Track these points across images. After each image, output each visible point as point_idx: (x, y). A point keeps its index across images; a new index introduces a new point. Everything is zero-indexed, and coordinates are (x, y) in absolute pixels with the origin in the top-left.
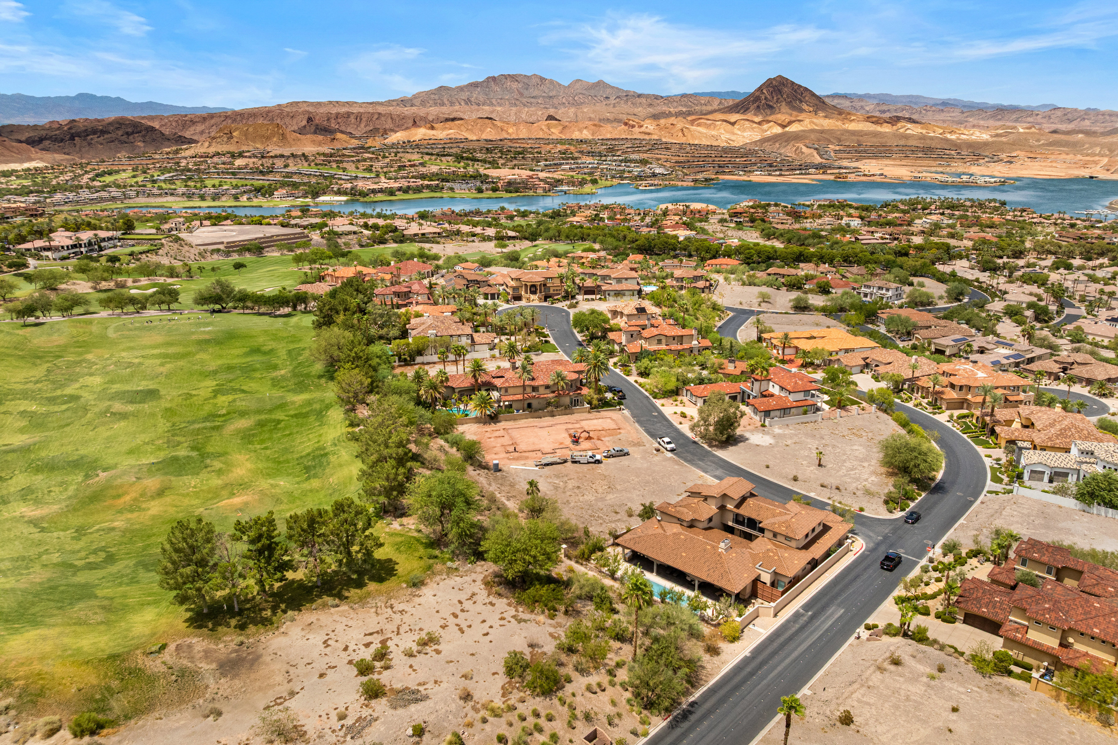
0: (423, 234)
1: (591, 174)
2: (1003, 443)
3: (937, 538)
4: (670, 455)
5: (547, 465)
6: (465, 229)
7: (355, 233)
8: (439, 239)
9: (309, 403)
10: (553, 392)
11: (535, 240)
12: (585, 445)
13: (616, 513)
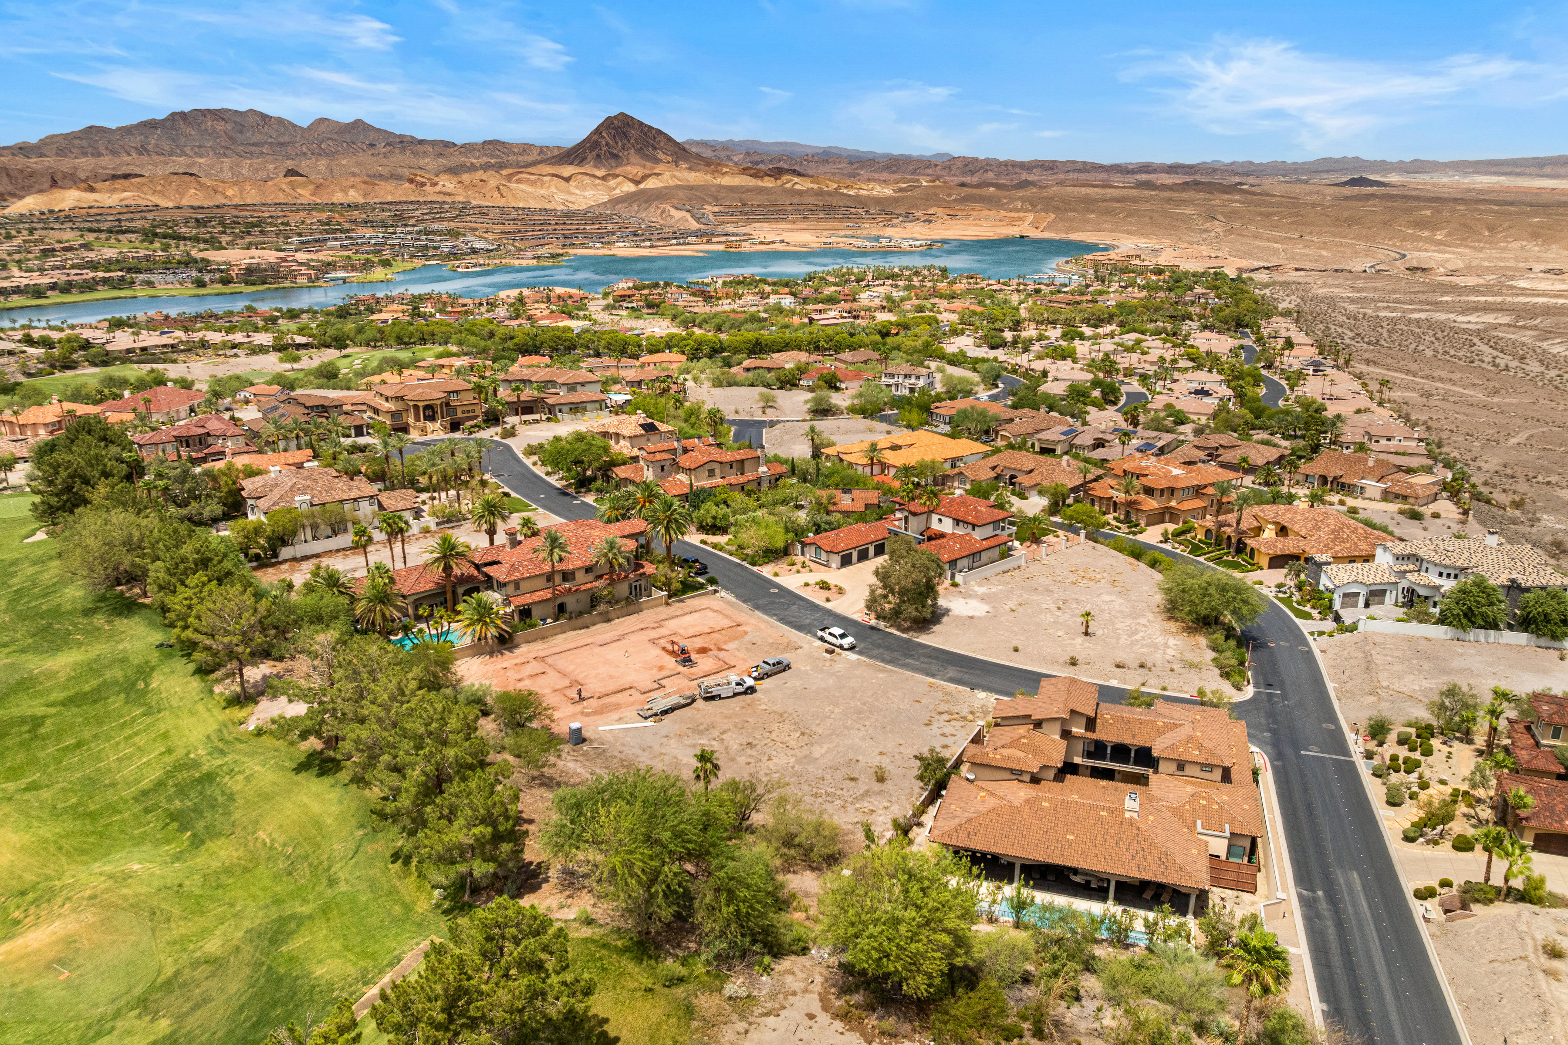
0: (143, 349)
1: (377, 252)
2: (1264, 562)
3: (1332, 718)
4: (852, 656)
5: (665, 712)
6: (215, 337)
7: (11, 353)
8: (175, 356)
9: (93, 668)
10: (600, 577)
11: (346, 347)
12: (704, 664)
13: (852, 779)
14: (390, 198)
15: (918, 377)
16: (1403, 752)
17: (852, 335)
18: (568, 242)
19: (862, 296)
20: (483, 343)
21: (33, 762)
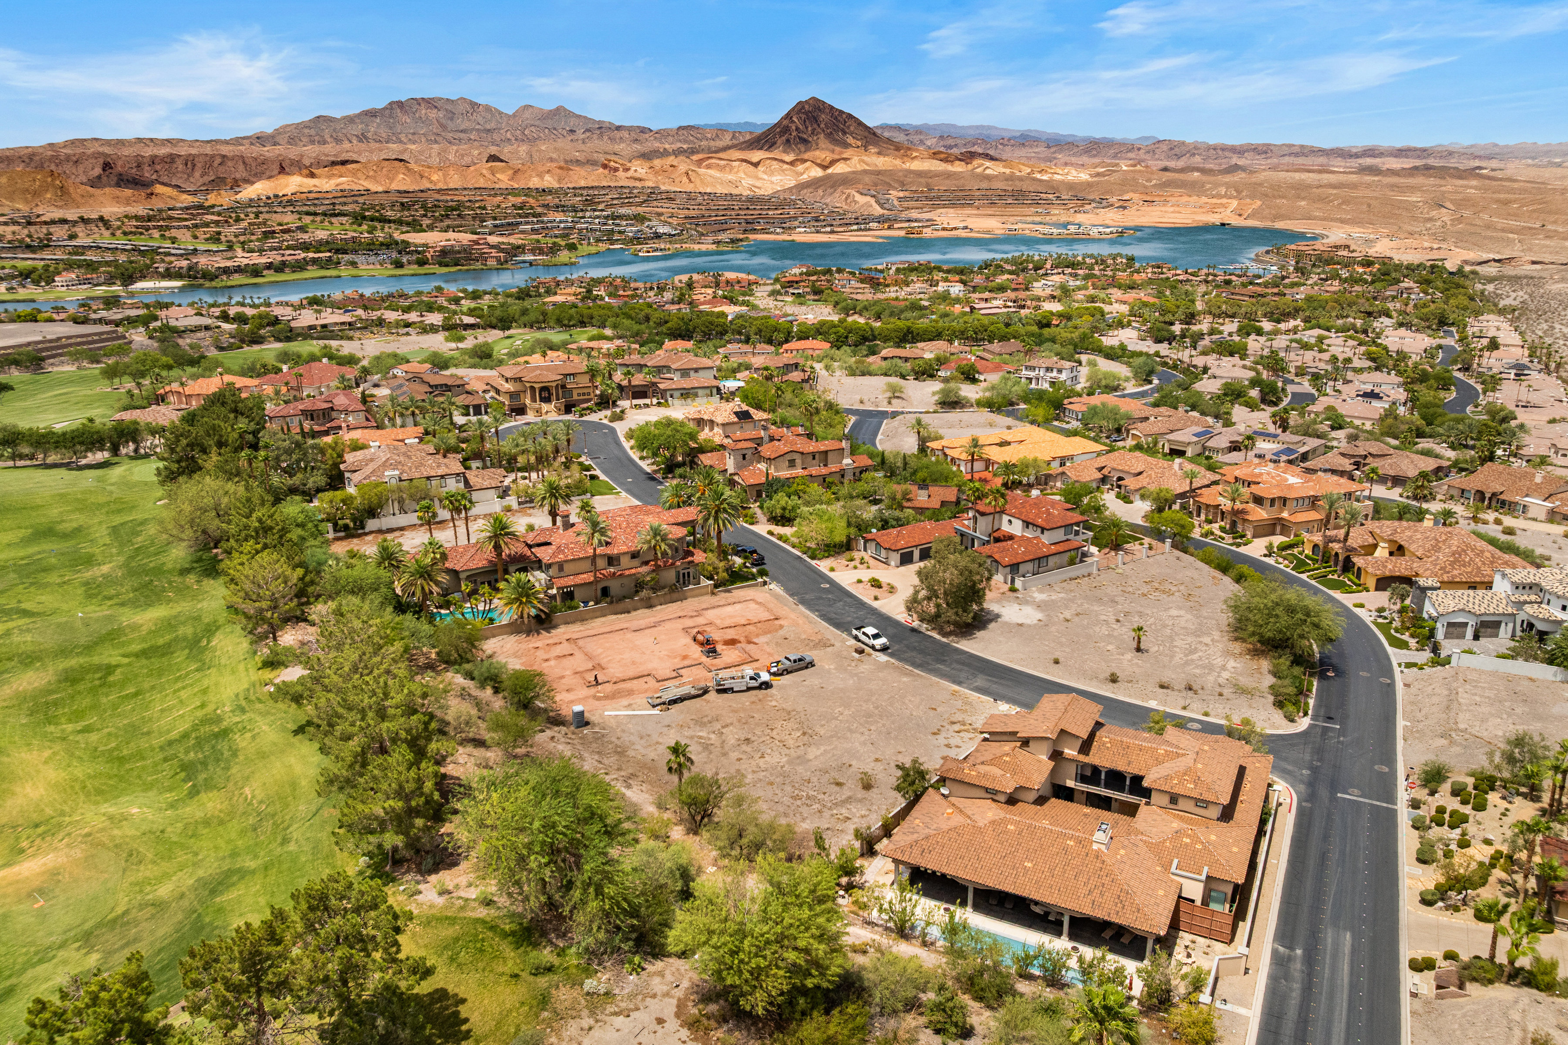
0: (324, 326)
1: (565, 236)
2: (1371, 583)
3: (1389, 759)
4: (883, 658)
5: (674, 702)
6: (391, 316)
7: (207, 328)
8: (351, 333)
9: (169, 624)
10: (646, 563)
11: (509, 328)
12: (728, 655)
13: (839, 784)
14: (583, 183)
15: (1060, 371)
16: (1453, 804)
17: (1007, 325)
18: (750, 227)
19: (1035, 284)
20: (636, 327)
21: (94, 707)
